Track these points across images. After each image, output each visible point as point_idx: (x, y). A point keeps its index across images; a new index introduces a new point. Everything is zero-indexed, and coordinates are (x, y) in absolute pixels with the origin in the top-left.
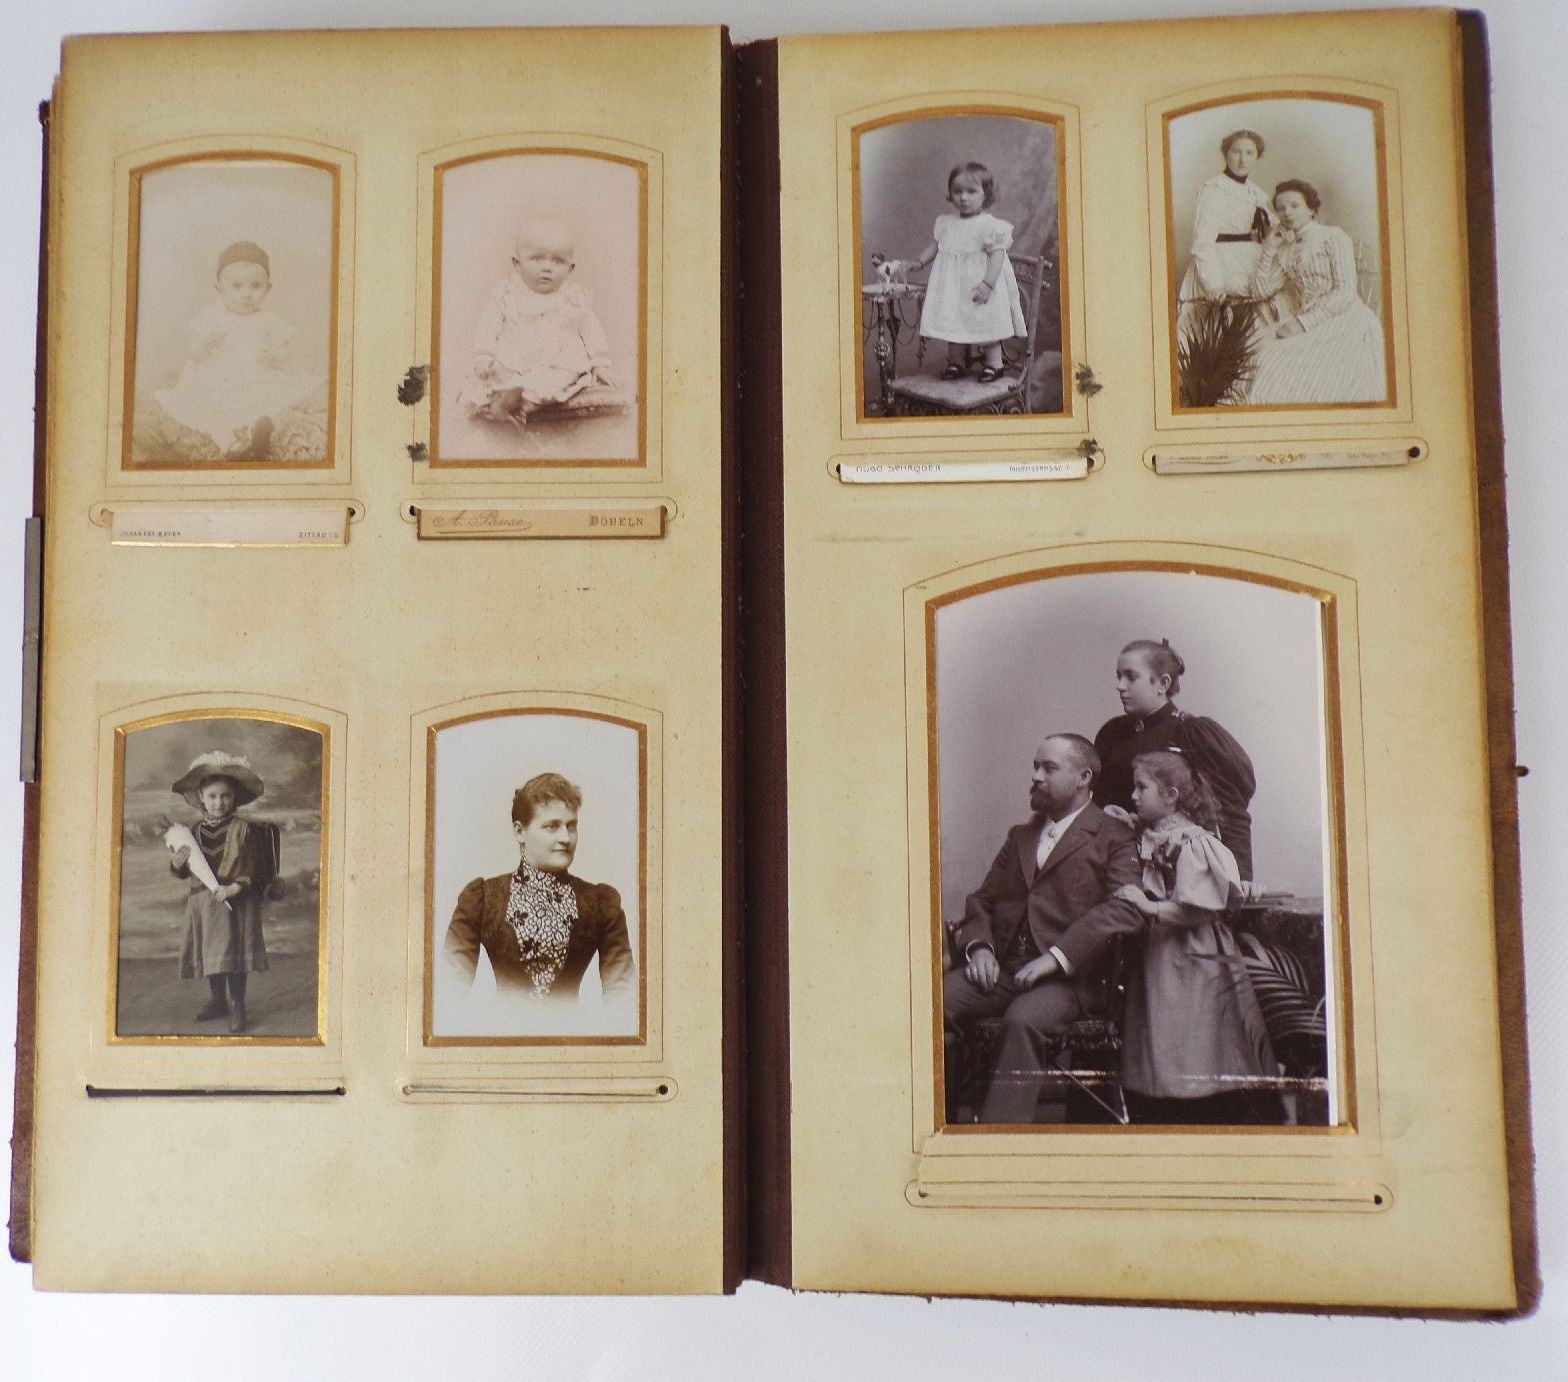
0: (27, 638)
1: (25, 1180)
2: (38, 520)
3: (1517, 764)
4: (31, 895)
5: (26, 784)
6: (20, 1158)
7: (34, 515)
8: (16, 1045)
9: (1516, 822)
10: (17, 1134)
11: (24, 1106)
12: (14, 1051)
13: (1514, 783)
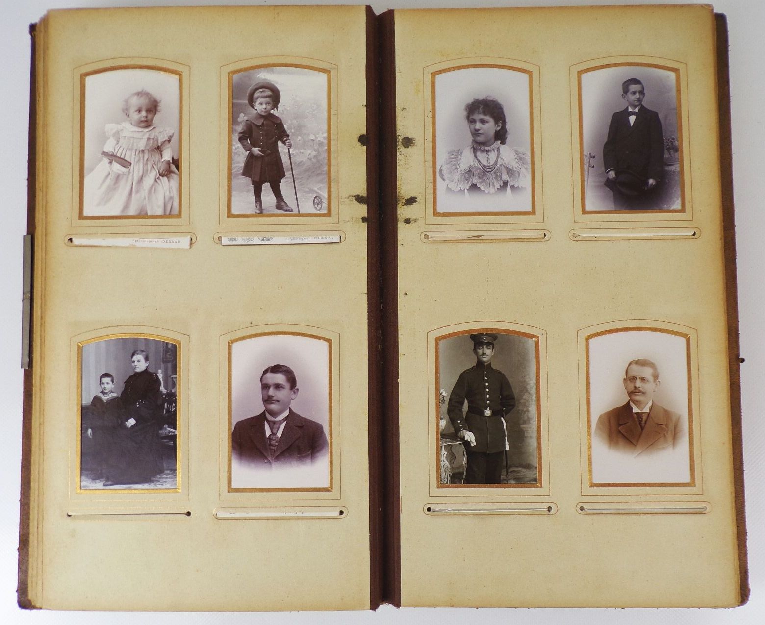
0: (24, 296)
1: (25, 568)
2: (30, 236)
3: (740, 357)
4: (27, 425)
5: (24, 369)
6: (23, 557)
7: (28, 234)
8: (20, 501)
9: (740, 383)
10: (21, 545)
11: (24, 531)
12: (19, 504)
13: (739, 366)
